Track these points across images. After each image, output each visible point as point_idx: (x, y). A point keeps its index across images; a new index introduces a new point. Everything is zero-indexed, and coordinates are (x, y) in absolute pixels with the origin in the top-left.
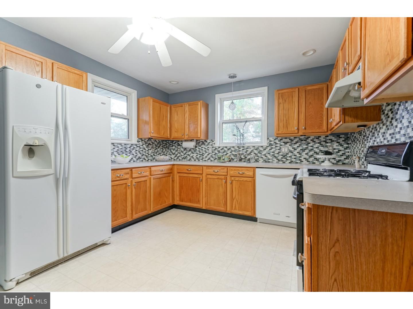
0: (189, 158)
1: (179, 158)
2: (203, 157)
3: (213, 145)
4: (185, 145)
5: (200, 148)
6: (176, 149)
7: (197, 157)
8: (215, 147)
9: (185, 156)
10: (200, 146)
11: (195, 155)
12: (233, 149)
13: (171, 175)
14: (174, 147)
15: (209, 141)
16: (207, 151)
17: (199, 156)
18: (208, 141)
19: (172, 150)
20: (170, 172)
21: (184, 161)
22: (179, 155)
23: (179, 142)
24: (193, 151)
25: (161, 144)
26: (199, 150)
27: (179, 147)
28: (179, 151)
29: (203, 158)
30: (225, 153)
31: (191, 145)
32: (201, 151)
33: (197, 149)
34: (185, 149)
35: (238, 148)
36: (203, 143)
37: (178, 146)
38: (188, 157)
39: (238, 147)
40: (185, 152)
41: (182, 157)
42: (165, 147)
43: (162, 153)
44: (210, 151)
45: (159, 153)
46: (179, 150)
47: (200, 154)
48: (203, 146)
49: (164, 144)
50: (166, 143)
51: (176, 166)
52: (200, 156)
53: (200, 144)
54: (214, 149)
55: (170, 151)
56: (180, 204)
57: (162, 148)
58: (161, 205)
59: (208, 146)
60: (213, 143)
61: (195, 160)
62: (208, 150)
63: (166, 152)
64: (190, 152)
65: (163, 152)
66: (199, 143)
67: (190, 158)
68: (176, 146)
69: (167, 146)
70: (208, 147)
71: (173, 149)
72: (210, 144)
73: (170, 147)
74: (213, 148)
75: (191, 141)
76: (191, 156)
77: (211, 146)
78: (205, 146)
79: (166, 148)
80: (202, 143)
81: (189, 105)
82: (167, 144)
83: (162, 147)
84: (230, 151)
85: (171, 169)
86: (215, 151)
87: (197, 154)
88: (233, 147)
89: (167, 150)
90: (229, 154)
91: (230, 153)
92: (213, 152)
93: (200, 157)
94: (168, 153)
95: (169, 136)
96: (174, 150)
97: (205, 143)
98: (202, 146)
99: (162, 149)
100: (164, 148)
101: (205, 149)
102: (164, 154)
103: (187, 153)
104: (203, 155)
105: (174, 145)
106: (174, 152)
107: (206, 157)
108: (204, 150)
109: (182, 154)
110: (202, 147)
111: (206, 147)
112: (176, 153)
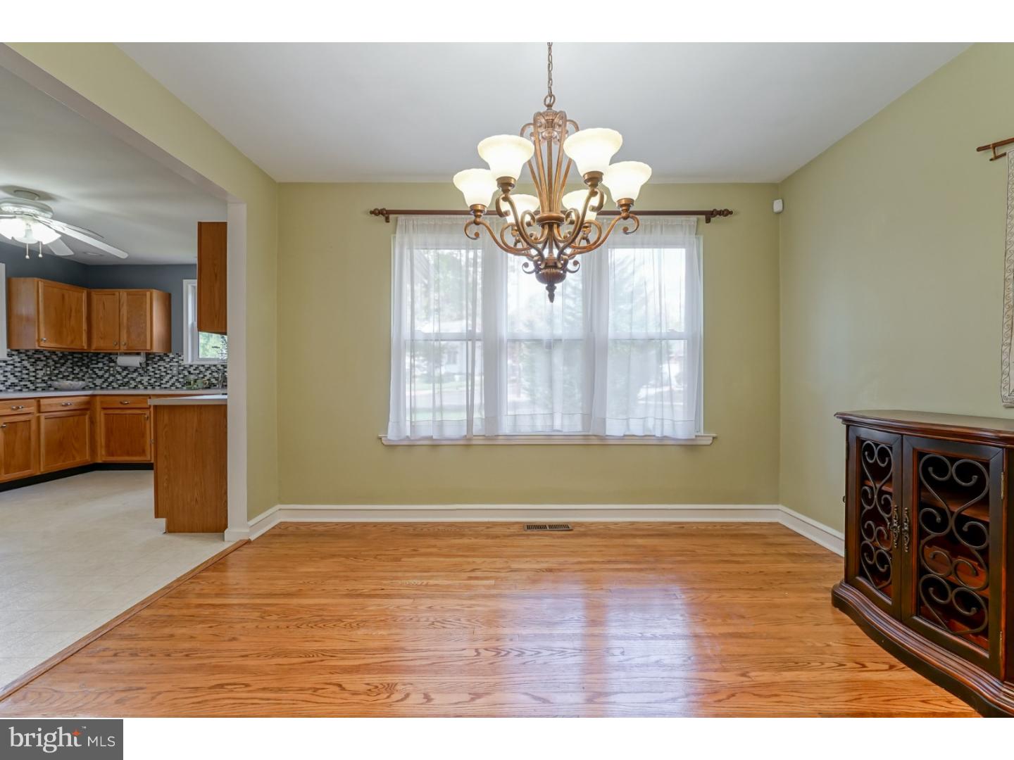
0: (133, 384)
1: (113, 384)
2: (162, 382)
3: (180, 362)
4: (123, 360)
5: (155, 366)
6: (107, 368)
7: (150, 382)
8: (184, 366)
9: (126, 380)
10: (156, 364)
11: (145, 379)
12: (213, 368)
13: (88, 412)
14: (100, 365)
15: (173, 356)
16: (169, 372)
17: (153, 380)
18: (171, 356)
19: (96, 370)
20: (87, 407)
21: (124, 389)
22: (111, 379)
23: (111, 356)
24: (142, 372)
25: (68, 359)
26: (153, 370)
27: (112, 364)
28: (112, 372)
29: (162, 384)
30: (201, 376)
31: (135, 361)
32: (157, 372)
33: (148, 368)
34: (125, 368)
35: (222, 368)
36: (161, 359)
37: (110, 362)
38: (131, 382)
39: (222, 366)
40: (124, 373)
41: (120, 382)
42: (80, 364)
43: (72, 376)
44: (175, 372)
45: (64, 376)
46: (112, 369)
47: (155, 378)
48: (161, 363)
49: (76, 360)
50: (81, 358)
51: (98, 398)
52: (155, 380)
53: (154, 360)
54: (182, 368)
55: (90, 372)
56: (109, 460)
57: (71, 366)
58: (64, 461)
59: (171, 364)
60: (180, 358)
61: (146, 388)
62: (171, 370)
63: (81, 374)
64: (136, 374)
65: (73, 374)
66: (154, 358)
67: (135, 384)
68: (106, 362)
69: (85, 362)
70: (171, 366)
71: (98, 368)
72: (175, 360)
73: (92, 364)
74: (180, 366)
75: (138, 354)
76: (138, 380)
77: (176, 364)
78: (164, 364)
79: (81, 366)
80: (158, 358)
81: (127, 294)
82: (85, 358)
83: (71, 364)
84: (210, 372)
85: (88, 403)
86: (184, 372)
87: (149, 378)
88: (215, 366)
89: (85, 370)
90: (209, 376)
91: (210, 376)
92: (180, 374)
93: (155, 382)
94: (87, 375)
95: (85, 346)
96: (100, 369)
97: (165, 358)
98: (159, 364)
99: (72, 368)
100: (77, 366)
101: (165, 368)
102: (78, 378)
103: (129, 376)
104: (161, 378)
105: (99, 360)
106: (100, 373)
107: (167, 382)
108: (163, 370)
109: (119, 377)
110: (159, 366)
111: (168, 366)
112: (105, 376)
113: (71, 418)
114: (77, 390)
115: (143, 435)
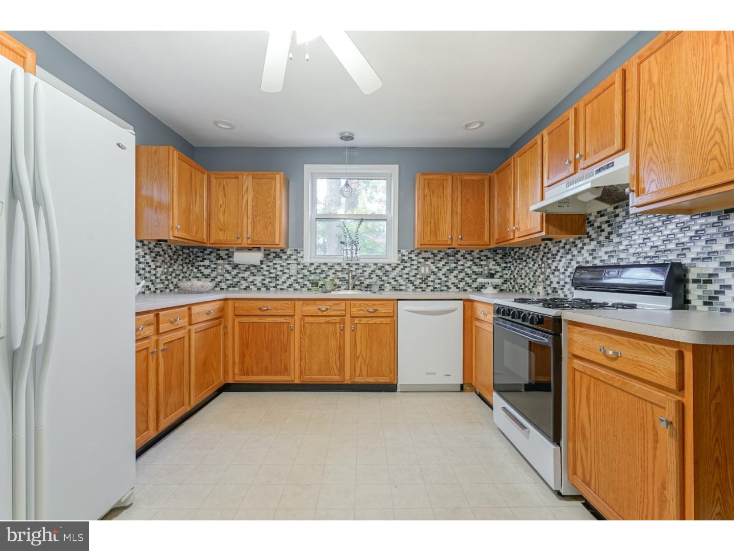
0: (244, 284)
1: (221, 284)
2: (278, 282)
3: (300, 259)
4: (240, 257)
5: (271, 264)
6: (213, 266)
7: (264, 282)
8: (304, 263)
9: (236, 280)
10: (272, 262)
11: (258, 279)
12: (338, 268)
13: (223, 320)
14: (207, 263)
15: (291, 253)
16: (286, 271)
17: (268, 280)
18: (289, 252)
19: (201, 268)
20: (220, 317)
21: (234, 292)
22: (219, 278)
23: (219, 252)
24: (254, 271)
25: (180, 255)
26: (267, 268)
27: (220, 262)
28: (220, 271)
29: (278, 285)
30: (323, 276)
31: (255, 257)
32: (272, 271)
33: (262, 266)
34: (236, 266)
35: (347, 267)
36: (277, 256)
37: (217, 259)
38: (243, 282)
39: (347, 264)
40: (234, 272)
41: (229, 282)
42: (187, 261)
43: (182, 275)
44: (293, 271)
45: (176, 275)
46: (220, 267)
47: (270, 278)
48: (277, 261)
49: (185, 256)
50: (189, 254)
52: (270, 280)
53: (269, 257)
54: (301, 266)
55: (195, 270)
56: (242, 380)
57: (181, 263)
59: (288, 262)
60: (299, 255)
61: (259, 289)
62: (288, 269)
63: (188, 273)
64: (248, 273)
65: (183, 272)
66: (269, 255)
67: (247, 285)
68: (214, 259)
69: (191, 259)
70: (289, 264)
71: (203, 266)
72: (293, 257)
73: (198, 261)
74: (298, 264)
75: (259, 249)
76: (249, 280)
77: (295, 262)
78: (281, 262)
79: (189, 263)
80: (274, 255)
81: (253, 178)
82: (191, 254)
83: (182, 260)
84: (333, 271)
85: (222, 310)
86: (303, 271)
87: (263, 278)
88: (339, 264)
89: (191, 268)
90: (332, 276)
91: (334, 276)
92: (298, 273)
93: (270, 282)
94: (192, 275)
95: (205, 237)
96: (207, 267)
97: (281, 255)
98: (274, 262)
99: (182, 265)
100: (186, 263)
101: (281, 266)
102: (186, 277)
103: (240, 275)
104: (276, 278)
105: (205, 257)
106: (206, 272)
107: (283, 282)
108: (279, 268)
109: (228, 276)
110: (274, 264)
111: (285, 264)
112: (212, 275)
113: (211, 330)
114: (208, 292)
115: (286, 349)
